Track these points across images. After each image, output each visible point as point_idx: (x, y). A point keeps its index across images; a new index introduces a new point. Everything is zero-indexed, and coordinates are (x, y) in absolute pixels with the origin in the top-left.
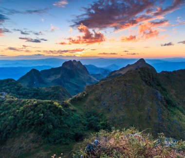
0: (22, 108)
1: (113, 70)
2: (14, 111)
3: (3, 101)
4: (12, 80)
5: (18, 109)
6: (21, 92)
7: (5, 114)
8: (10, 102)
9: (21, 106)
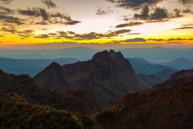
0: (30, 117)
1: (180, 69)
2: (21, 120)
3: (12, 104)
4: (27, 76)
5: (27, 118)
6: (35, 94)
7: (12, 122)
8: (20, 107)
9: (30, 114)
